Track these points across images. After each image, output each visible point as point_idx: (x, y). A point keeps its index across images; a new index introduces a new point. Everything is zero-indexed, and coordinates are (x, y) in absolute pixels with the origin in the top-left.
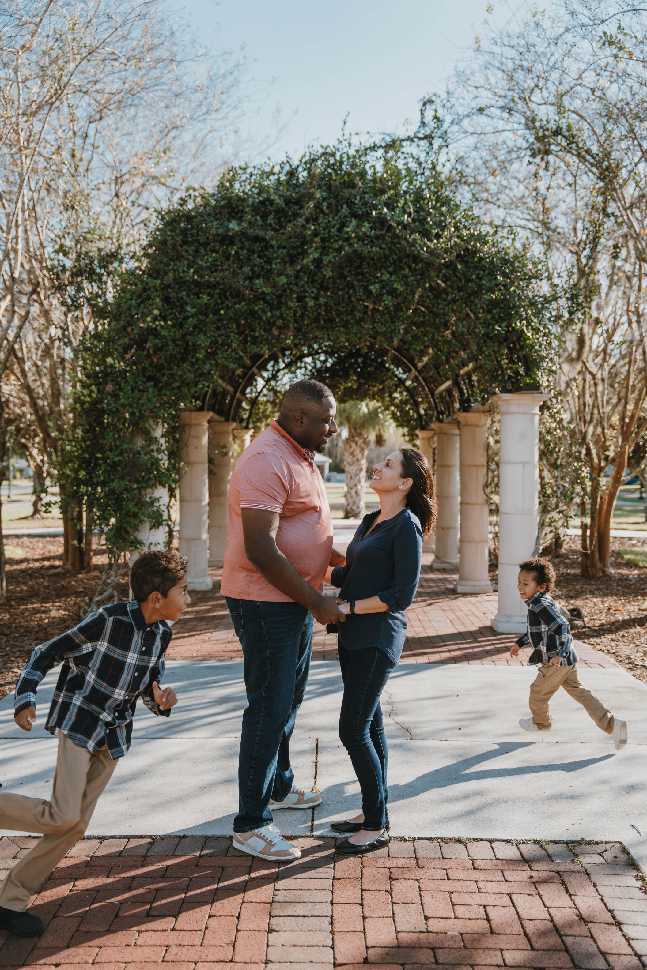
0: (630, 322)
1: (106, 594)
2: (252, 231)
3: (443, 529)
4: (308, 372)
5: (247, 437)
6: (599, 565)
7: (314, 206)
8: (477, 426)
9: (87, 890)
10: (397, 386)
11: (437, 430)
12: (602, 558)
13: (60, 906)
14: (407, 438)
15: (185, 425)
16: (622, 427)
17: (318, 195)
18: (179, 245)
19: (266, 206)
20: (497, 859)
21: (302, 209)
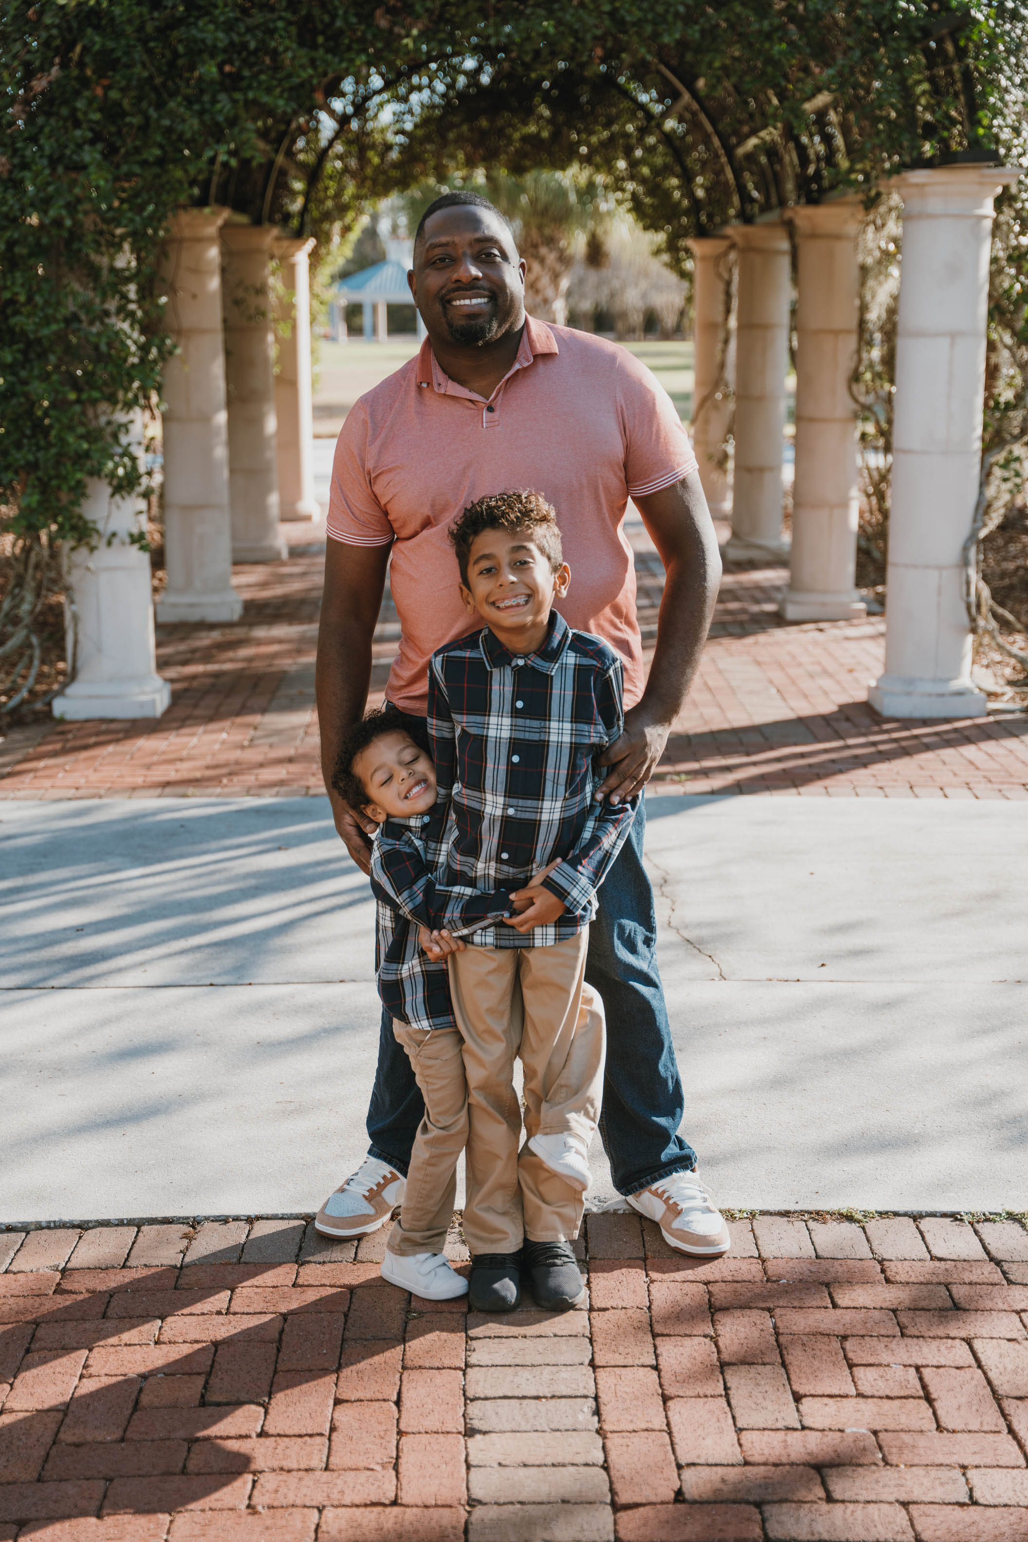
1: (13, 642)
3: (749, 470)
4: (437, 100)
5: (301, 258)
8: (837, 237)
11: (738, 240)
14: (666, 257)
20: (934, 1258)
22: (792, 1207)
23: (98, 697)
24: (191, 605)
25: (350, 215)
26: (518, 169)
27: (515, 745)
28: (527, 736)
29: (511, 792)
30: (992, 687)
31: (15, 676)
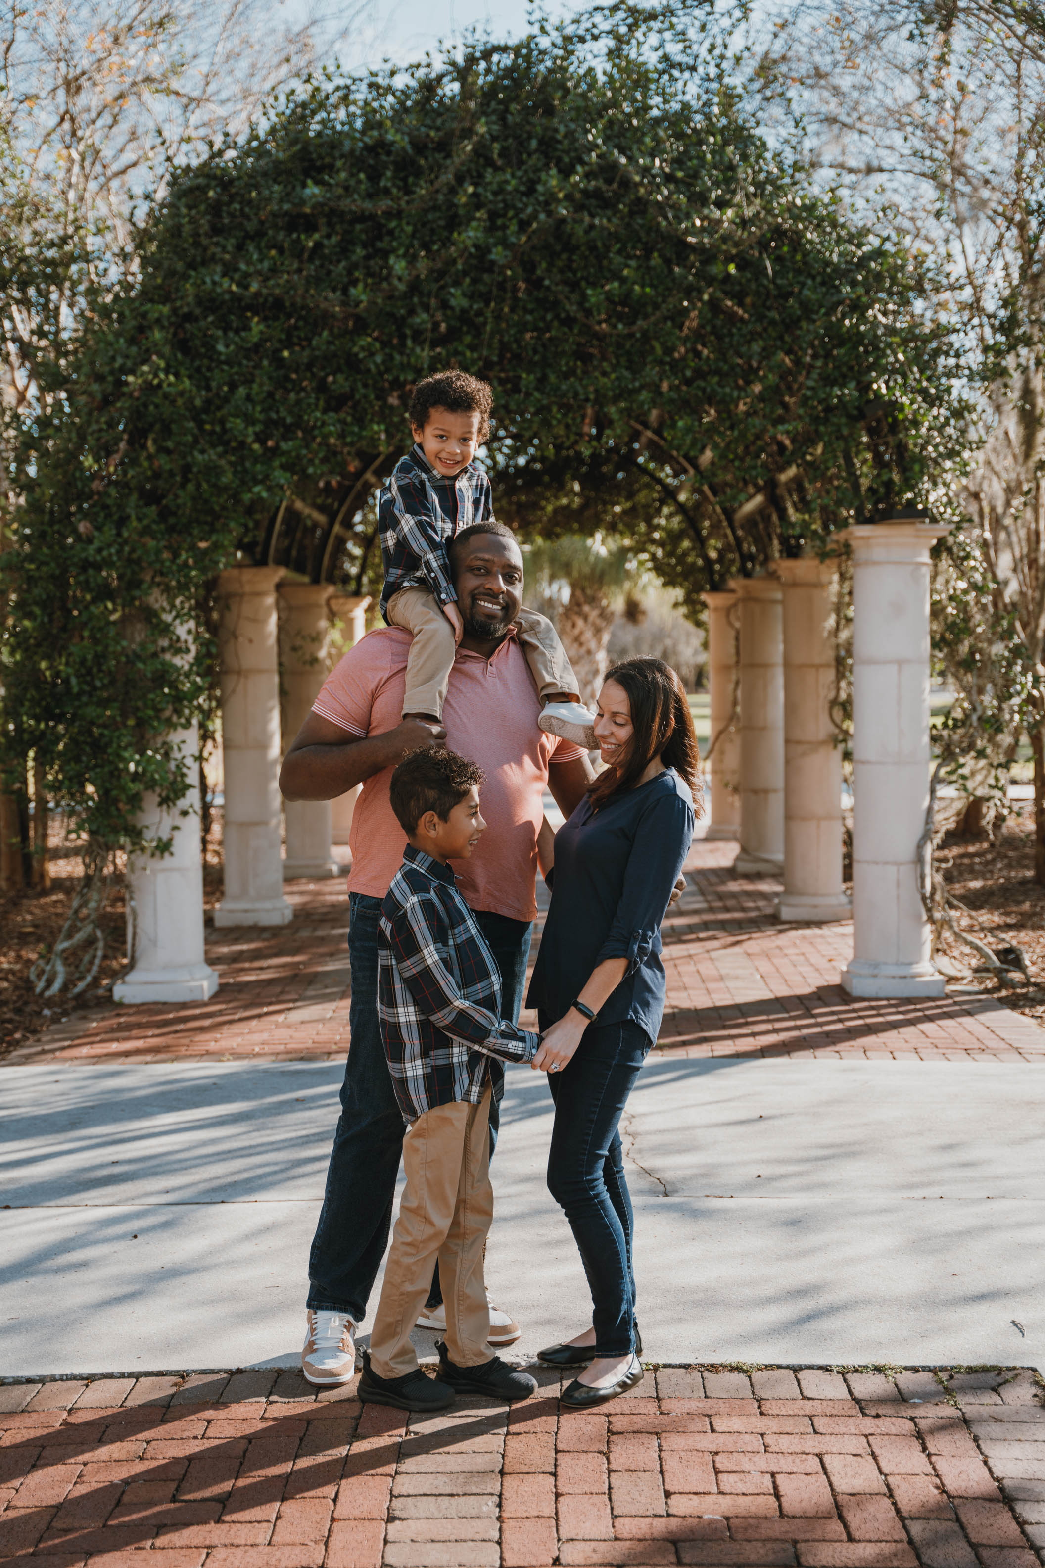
1: (79, 937)
2: (348, 202)
3: (755, 792)
5: (358, 613)
7: (475, 151)
8: (813, 586)
10: (661, 502)
11: (742, 592)
15: (229, 596)
17: (482, 129)
18: (206, 234)
19: (377, 155)
20: (805, 1398)
21: (448, 156)
23: (153, 983)
26: (552, 536)
30: (953, 972)
31: (82, 968)
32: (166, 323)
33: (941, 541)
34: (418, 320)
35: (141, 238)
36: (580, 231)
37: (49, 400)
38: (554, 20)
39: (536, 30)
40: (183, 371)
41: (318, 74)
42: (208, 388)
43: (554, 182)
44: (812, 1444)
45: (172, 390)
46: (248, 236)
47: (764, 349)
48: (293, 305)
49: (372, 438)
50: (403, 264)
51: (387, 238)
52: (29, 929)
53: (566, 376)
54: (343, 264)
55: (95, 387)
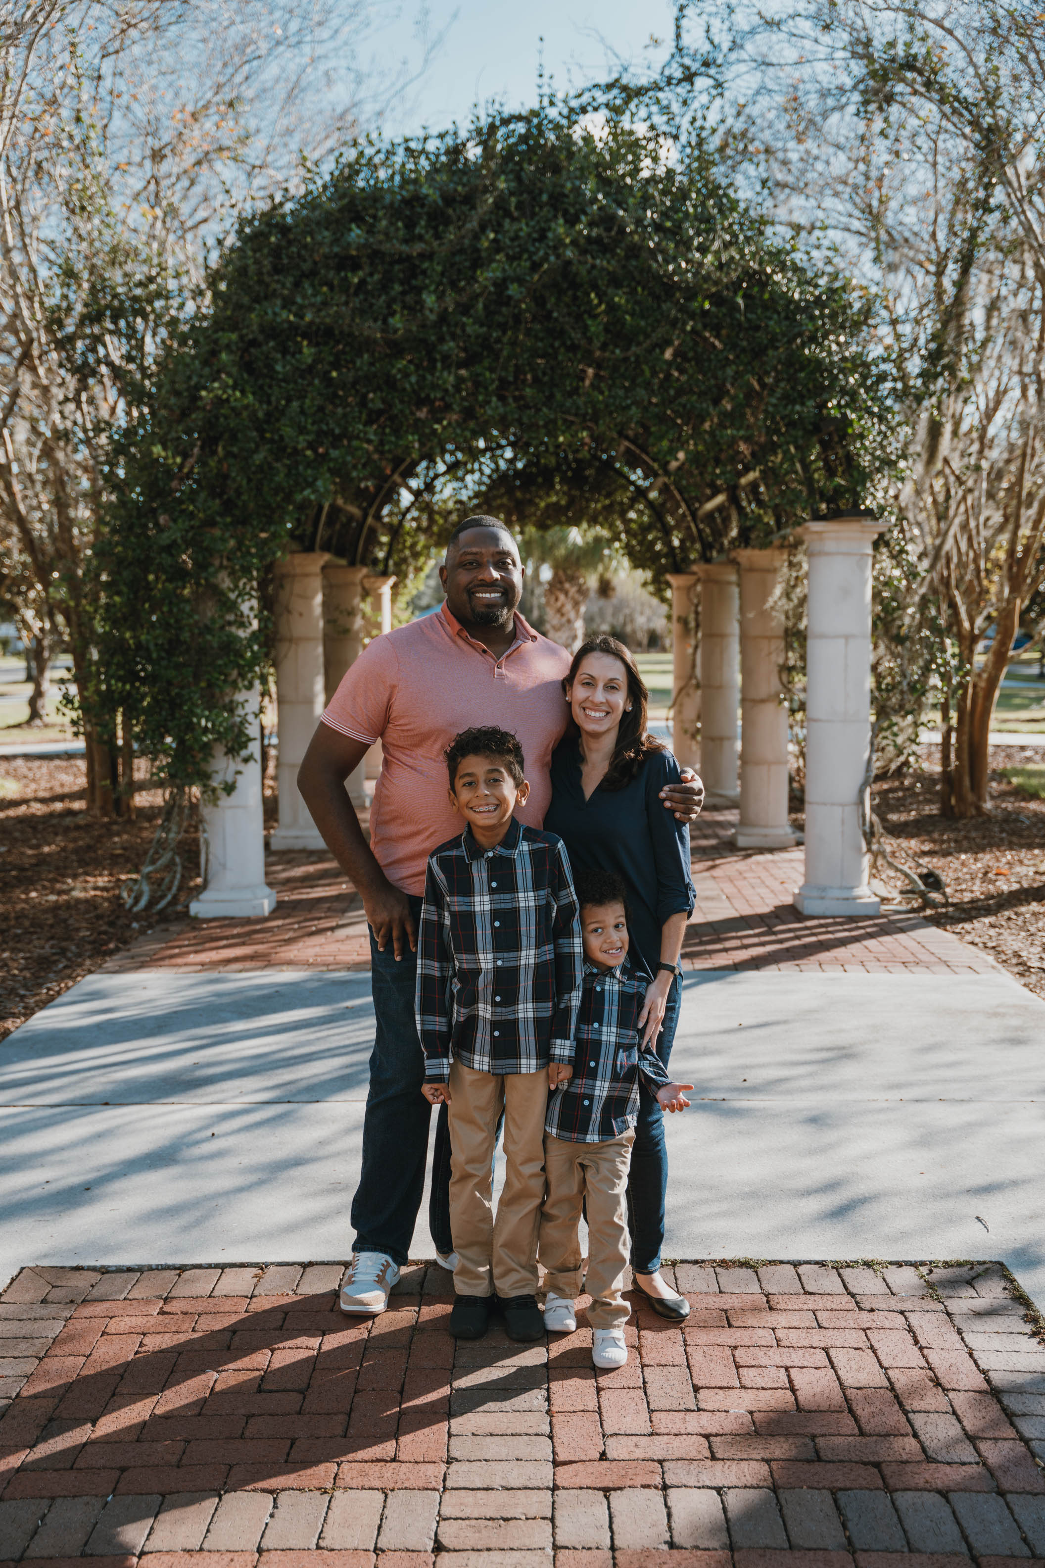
0: (1024, 389)
1: (161, 862)
2: (388, 245)
3: (712, 739)
4: (485, 479)
5: (386, 590)
6: (970, 797)
7: (495, 203)
8: (767, 570)
9: (162, 1351)
10: (633, 501)
11: (701, 574)
12: (977, 786)
13: (122, 1377)
14: (651, 588)
15: (283, 577)
16: (1010, 568)
17: (502, 185)
18: (269, 273)
19: (413, 207)
20: (807, 1293)
21: (473, 207)
22: (705, 1257)
23: (223, 901)
24: (297, 837)
25: (422, 559)
26: (543, 526)
27: (495, 914)
28: (503, 906)
29: (498, 948)
30: (885, 894)
31: (164, 887)
32: (234, 348)
33: (881, 535)
34: (445, 348)
35: (213, 278)
36: (583, 270)
37: (135, 413)
38: (560, 95)
39: (546, 102)
40: (248, 388)
41: (362, 141)
42: (269, 403)
43: (561, 230)
44: (818, 1338)
45: (238, 404)
46: (304, 275)
47: (737, 372)
48: (341, 333)
49: (407, 447)
50: (433, 298)
51: (421, 277)
52: (119, 852)
53: (570, 394)
54: (383, 298)
55: (173, 400)
